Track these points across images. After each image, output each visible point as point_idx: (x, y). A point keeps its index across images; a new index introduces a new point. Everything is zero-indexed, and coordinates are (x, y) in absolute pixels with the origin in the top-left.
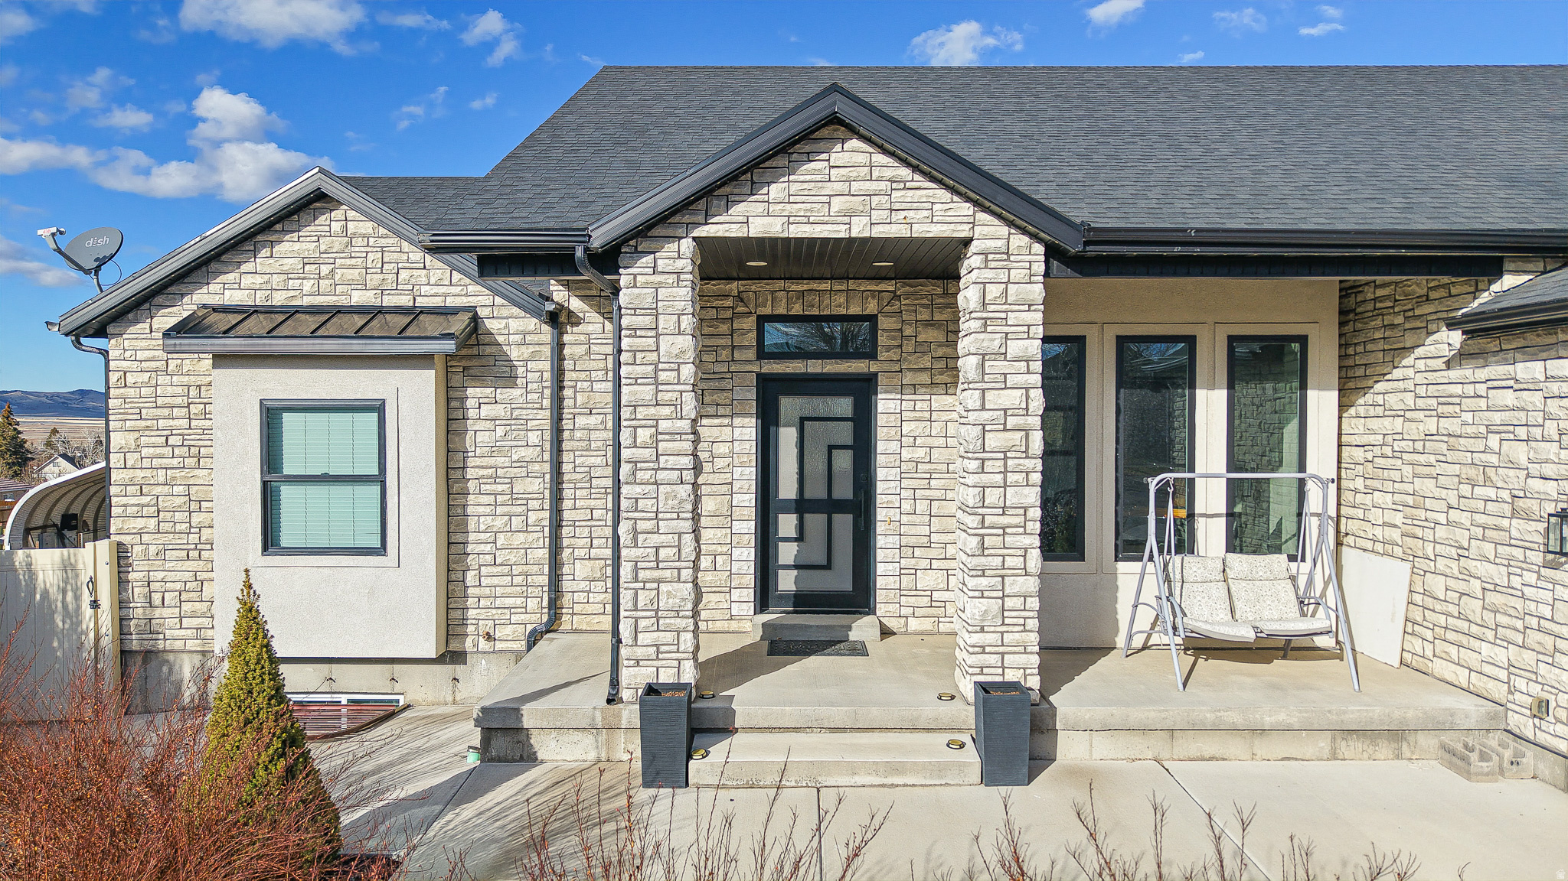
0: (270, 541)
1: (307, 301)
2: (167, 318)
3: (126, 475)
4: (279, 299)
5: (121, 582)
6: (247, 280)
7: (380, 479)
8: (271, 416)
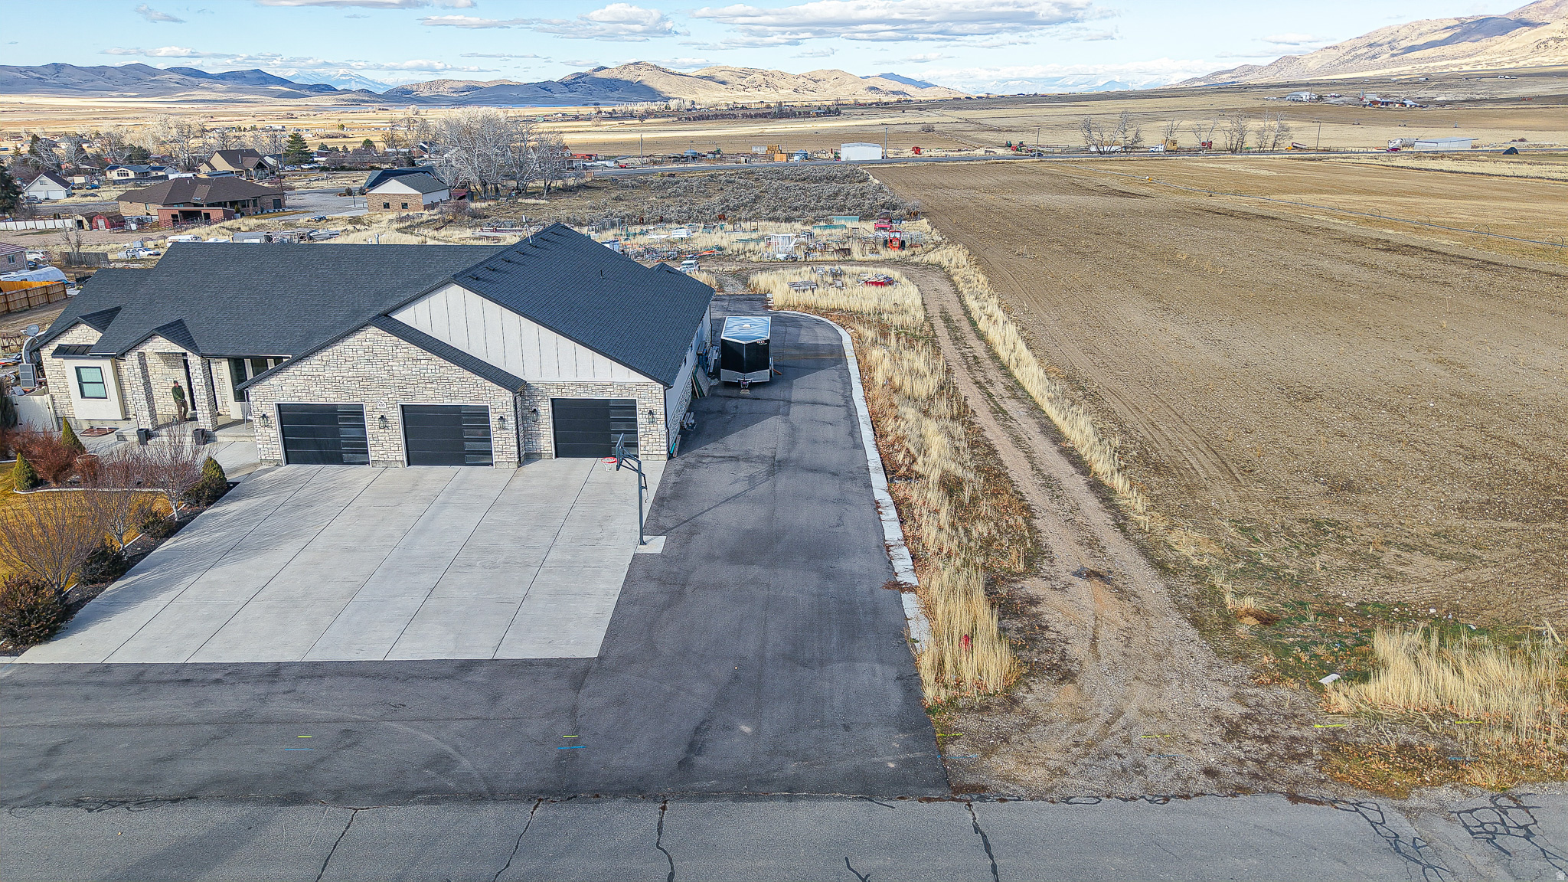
0: (83, 395)
1: (82, 343)
2: (54, 347)
3: (50, 380)
4: (75, 343)
5: (53, 403)
6: (68, 339)
7: (103, 382)
8: (78, 369)
